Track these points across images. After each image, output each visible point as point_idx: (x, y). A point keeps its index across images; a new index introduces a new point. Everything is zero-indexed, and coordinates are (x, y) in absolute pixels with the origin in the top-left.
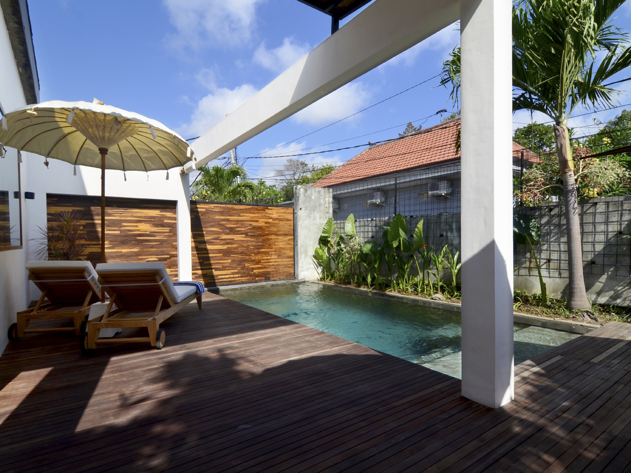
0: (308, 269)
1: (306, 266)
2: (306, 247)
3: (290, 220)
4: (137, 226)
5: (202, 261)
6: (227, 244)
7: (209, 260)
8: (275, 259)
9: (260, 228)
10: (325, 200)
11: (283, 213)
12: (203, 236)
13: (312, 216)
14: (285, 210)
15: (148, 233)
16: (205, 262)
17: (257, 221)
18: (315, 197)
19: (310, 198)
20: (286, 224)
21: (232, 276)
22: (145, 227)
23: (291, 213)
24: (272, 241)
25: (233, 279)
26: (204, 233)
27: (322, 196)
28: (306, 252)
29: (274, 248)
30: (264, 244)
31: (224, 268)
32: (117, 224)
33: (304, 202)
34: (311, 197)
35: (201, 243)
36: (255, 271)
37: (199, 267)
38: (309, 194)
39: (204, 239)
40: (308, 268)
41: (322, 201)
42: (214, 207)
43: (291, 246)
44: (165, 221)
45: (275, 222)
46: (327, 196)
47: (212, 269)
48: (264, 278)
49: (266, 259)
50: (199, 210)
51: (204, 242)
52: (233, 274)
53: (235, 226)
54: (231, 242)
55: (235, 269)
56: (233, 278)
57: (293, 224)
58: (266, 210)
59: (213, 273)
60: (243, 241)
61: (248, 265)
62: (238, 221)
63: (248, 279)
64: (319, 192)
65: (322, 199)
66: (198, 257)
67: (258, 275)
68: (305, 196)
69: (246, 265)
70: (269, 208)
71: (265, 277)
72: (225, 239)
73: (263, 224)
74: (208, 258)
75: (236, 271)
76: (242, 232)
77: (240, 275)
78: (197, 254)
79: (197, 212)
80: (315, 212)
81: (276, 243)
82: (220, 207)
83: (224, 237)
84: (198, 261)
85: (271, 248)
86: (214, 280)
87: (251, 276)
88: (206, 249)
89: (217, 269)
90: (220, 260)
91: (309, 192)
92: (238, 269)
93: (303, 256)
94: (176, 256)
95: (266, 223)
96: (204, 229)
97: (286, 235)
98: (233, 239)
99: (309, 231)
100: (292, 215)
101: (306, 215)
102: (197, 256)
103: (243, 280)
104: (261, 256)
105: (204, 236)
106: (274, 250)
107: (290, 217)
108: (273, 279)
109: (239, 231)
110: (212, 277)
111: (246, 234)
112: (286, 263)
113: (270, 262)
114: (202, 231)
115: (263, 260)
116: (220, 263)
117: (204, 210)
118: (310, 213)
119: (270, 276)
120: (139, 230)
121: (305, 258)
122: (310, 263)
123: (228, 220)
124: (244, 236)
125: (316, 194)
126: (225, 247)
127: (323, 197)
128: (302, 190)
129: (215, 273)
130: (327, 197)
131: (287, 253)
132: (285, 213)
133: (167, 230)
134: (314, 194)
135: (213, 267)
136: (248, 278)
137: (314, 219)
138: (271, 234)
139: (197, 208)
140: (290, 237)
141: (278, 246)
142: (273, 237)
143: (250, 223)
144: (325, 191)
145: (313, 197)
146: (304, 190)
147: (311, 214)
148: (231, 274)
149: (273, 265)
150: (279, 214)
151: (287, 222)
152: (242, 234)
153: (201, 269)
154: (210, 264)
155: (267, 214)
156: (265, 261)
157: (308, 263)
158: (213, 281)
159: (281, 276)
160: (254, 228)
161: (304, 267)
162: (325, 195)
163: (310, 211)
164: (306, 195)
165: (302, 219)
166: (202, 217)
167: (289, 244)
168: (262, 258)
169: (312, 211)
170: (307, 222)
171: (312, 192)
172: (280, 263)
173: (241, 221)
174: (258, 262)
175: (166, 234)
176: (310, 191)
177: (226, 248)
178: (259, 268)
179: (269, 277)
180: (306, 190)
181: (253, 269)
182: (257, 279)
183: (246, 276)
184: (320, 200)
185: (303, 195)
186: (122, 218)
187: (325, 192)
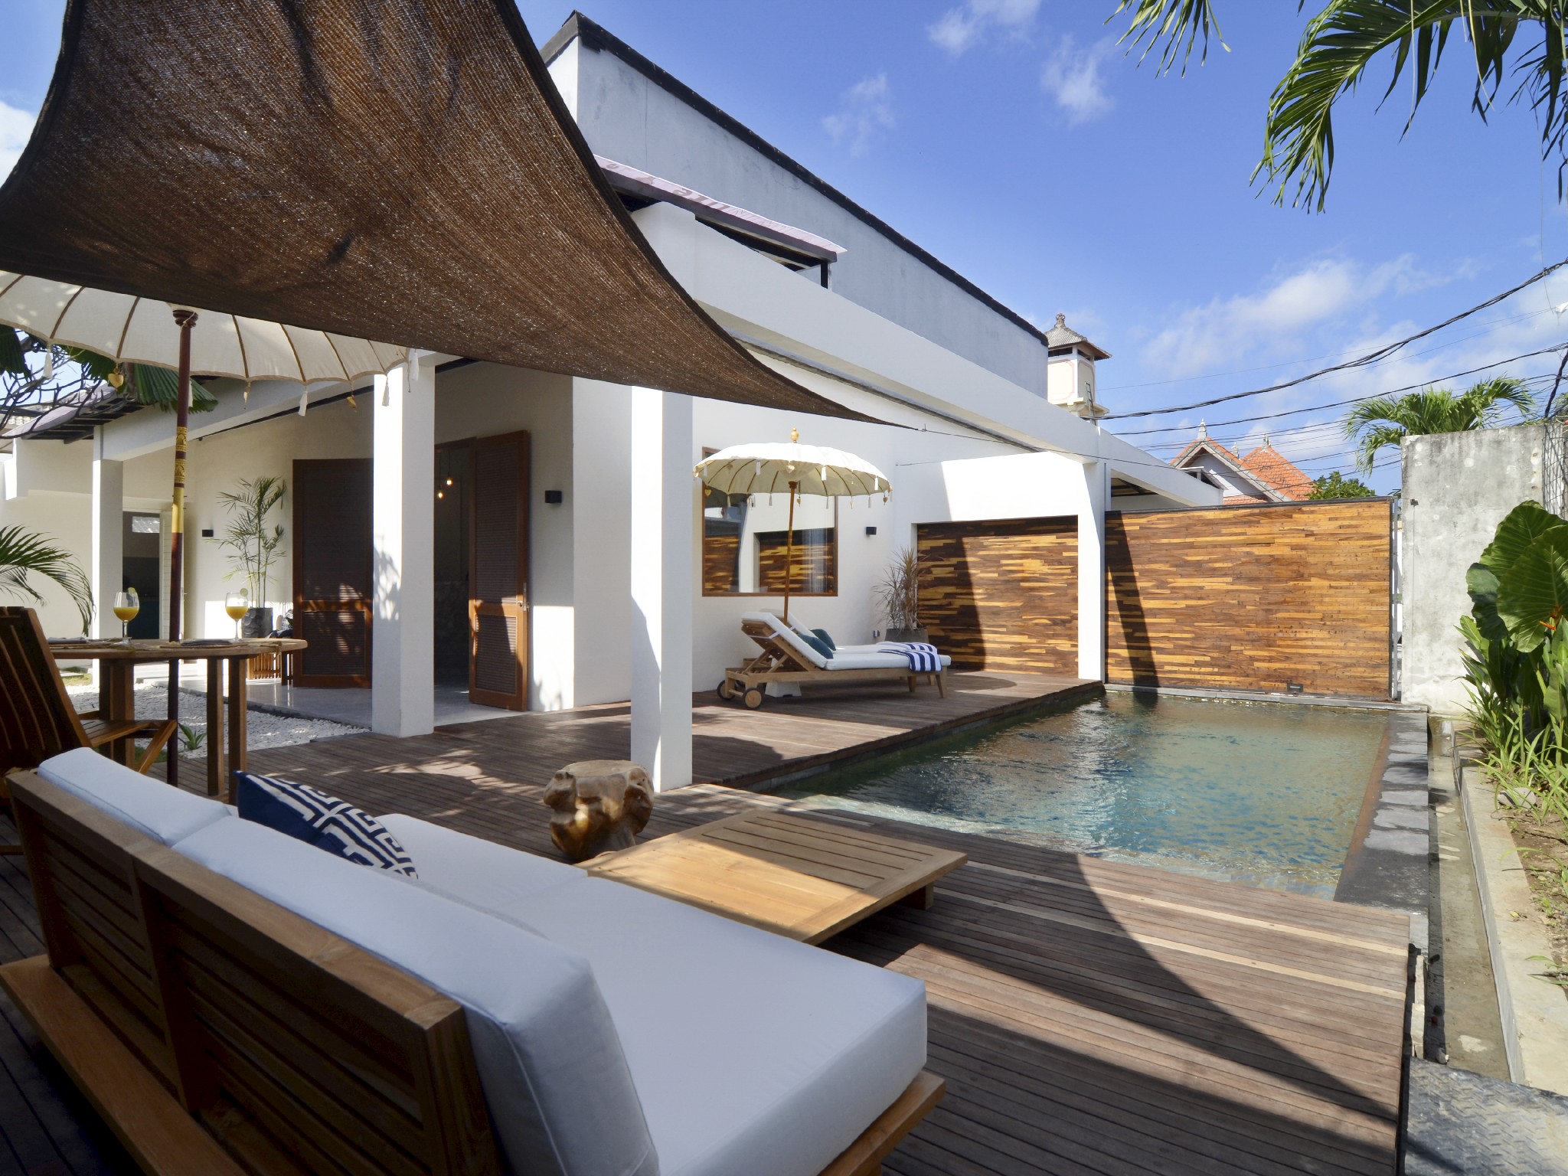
0: (1442, 678)
1: (1431, 669)
2: (1435, 613)
3: (1380, 537)
4: (1021, 565)
5: (1130, 630)
6: (1186, 597)
7: (1145, 631)
8: (1322, 639)
9: (1275, 560)
10: (1530, 464)
11: (1352, 518)
12: (1133, 579)
13: (1464, 520)
14: (1361, 510)
15: (1038, 575)
16: (1138, 634)
17: (1268, 544)
18: (1476, 459)
19: (1456, 466)
20: (1362, 547)
21: (1196, 669)
22: (1035, 566)
23: (1382, 517)
24: (1312, 592)
25: (1198, 677)
26: (1136, 574)
27: (1509, 452)
28: (1434, 629)
29: (1318, 612)
30: (1288, 599)
31: (1179, 650)
32: (994, 562)
33: (1428, 482)
34: (1461, 461)
35: (1129, 596)
36: (1256, 664)
37: (1125, 644)
38: (1452, 455)
39: (1136, 586)
40: (1441, 673)
41: (1512, 470)
42: (1159, 519)
43: (1379, 608)
44: (1065, 554)
45: (1322, 543)
46: (1535, 450)
47: (1150, 648)
48: (1285, 685)
49: (1290, 639)
50: (1126, 528)
51: (1135, 593)
52: (1197, 664)
53: (1206, 558)
54: (1198, 593)
55: (1204, 655)
56: (1199, 673)
57: (1388, 547)
58: (1294, 516)
59: (1152, 658)
60: (1228, 591)
61: (1239, 648)
62: (1215, 546)
63: (1238, 682)
64: (1499, 443)
65: (1509, 463)
66: (1123, 622)
67: (1269, 676)
68: (1432, 462)
69: (1233, 648)
70: (1305, 509)
71: (1287, 682)
72: (1183, 588)
73: (1286, 552)
74: (1143, 627)
75: (1208, 659)
76: (1223, 573)
77: (1216, 670)
78: (1122, 616)
79: (1123, 533)
80: (1478, 508)
81: (1327, 599)
82: (1172, 519)
83: (1181, 582)
84: (1122, 631)
85: (1309, 612)
86: (1155, 672)
87: (1247, 676)
88: (1139, 608)
89: (1161, 651)
90: (1169, 632)
91: (1447, 451)
92: (1212, 654)
93: (1422, 637)
94: (1075, 617)
95: (1294, 547)
96: (1135, 567)
97: (1360, 577)
98: (1201, 588)
99: (1451, 565)
100: (1387, 522)
101: (1436, 517)
102: (1120, 619)
103: (1223, 681)
104: (1277, 630)
105: (1135, 582)
106: (1319, 616)
107: (1382, 528)
108: (1310, 691)
109: (1215, 569)
110: (1151, 666)
111: (1238, 578)
112: (1360, 653)
113: (1305, 647)
114: (1132, 571)
115: (1281, 639)
116: (1169, 639)
117: (1138, 528)
118: (1455, 511)
119: (1303, 682)
120: (1023, 571)
121: (1429, 645)
122: (1450, 663)
123: (1191, 546)
124: (1230, 579)
125: (1484, 452)
126: (1182, 604)
127: (1514, 458)
128: (1419, 447)
129: (1157, 658)
130: (1535, 455)
131: (1362, 628)
132: (1359, 516)
133: (1066, 569)
134: (1473, 452)
135: (1152, 645)
136: (1238, 679)
137: (1475, 529)
138: (1311, 575)
139: (1122, 525)
140: (1373, 584)
141: (1330, 608)
142: (1315, 582)
143: (1247, 549)
144: (1525, 436)
145: (1469, 463)
146: (1428, 447)
147: (1460, 513)
148: (1193, 666)
149: (1315, 655)
150: (1339, 523)
151: (1366, 543)
152: (1225, 575)
153: (1129, 647)
154: (1147, 639)
155: (1297, 523)
156: (1289, 643)
157: (1445, 661)
158: (1152, 674)
159: (1342, 687)
160: (1258, 560)
161: (1426, 669)
162: (1529, 450)
163: (1455, 504)
164: (1439, 459)
165: (1420, 530)
166: (1131, 542)
167: (1372, 602)
168: (1280, 635)
169: (1463, 505)
170: (1440, 537)
171: (1465, 448)
172: (1337, 652)
173: (1223, 545)
174: (1269, 643)
175: (1065, 577)
176: (1456, 444)
177: (1184, 606)
178: (1271, 660)
179: (1302, 686)
180: (1438, 447)
181: (1252, 659)
182: (1262, 683)
183: (1234, 674)
184: (1503, 468)
185: (1427, 461)
186: (1002, 552)
187: (1525, 440)
